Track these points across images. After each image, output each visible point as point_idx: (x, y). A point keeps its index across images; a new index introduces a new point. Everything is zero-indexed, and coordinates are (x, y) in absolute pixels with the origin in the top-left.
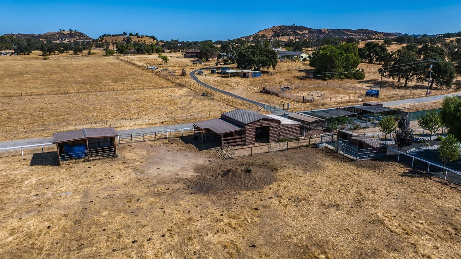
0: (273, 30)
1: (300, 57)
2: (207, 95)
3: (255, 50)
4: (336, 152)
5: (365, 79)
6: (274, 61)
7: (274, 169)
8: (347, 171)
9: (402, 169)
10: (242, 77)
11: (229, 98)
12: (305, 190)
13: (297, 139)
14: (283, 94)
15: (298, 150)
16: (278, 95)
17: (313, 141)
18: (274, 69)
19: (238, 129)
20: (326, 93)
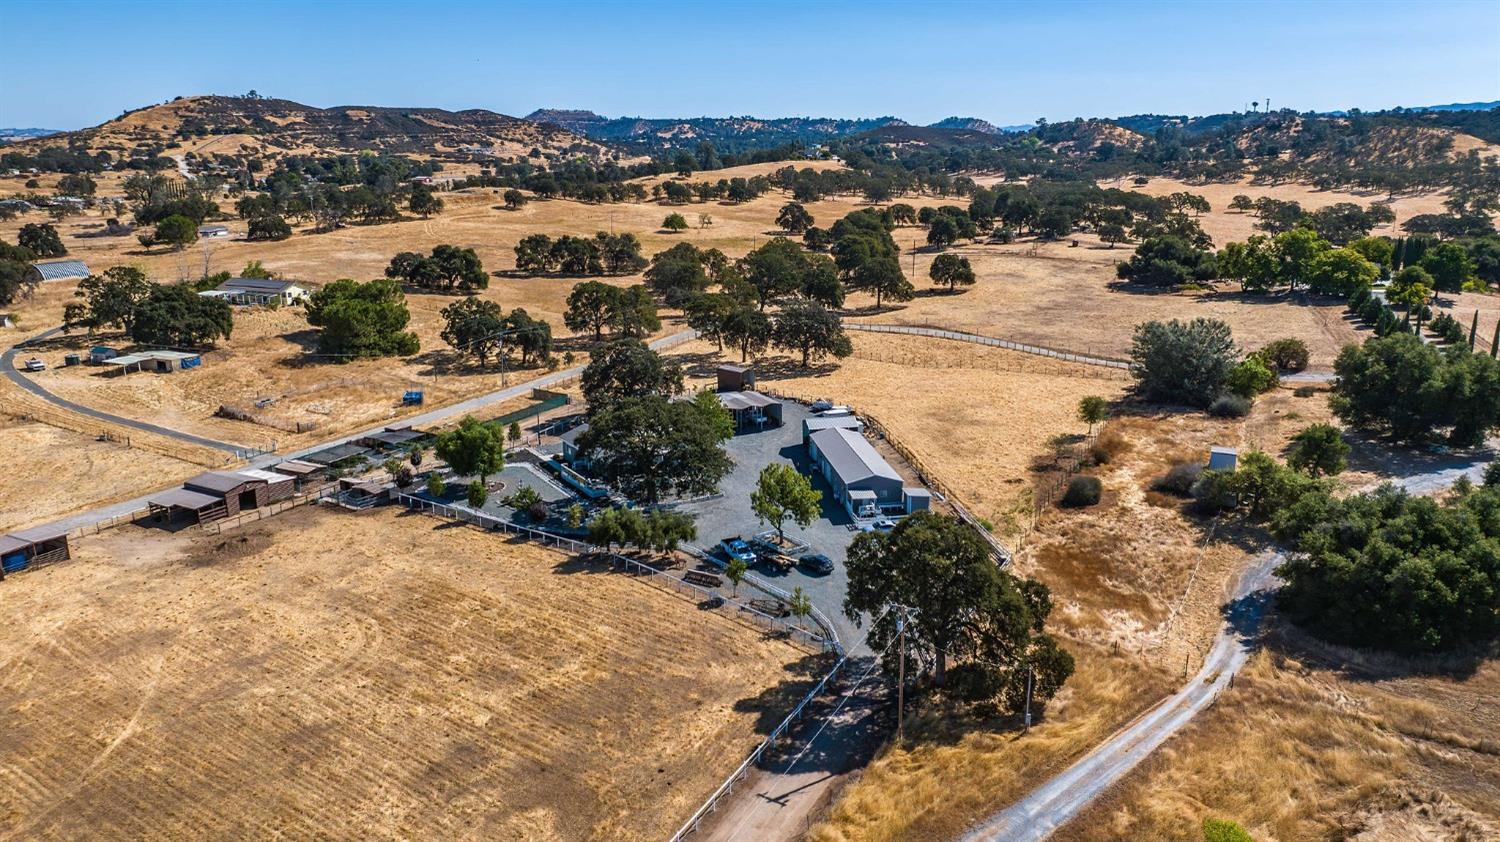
0: (176, 111)
1: (284, 296)
2: (111, 439)
3: (175, 304)
4: (338, 505)
5: (422, 352)
6: (225, 324)
7: (269, 535)
8: (345, 522)
9: (399, 509)
10: (155, 371)
11: (159, 438)
12: (302, 545)
13: (291, 498)
14: (260, 418)
15: (294, 511)
16: (251, 421)
17: (311, 497)
18: (227, 339)
19: (217, 499)
20: (340, 401)
